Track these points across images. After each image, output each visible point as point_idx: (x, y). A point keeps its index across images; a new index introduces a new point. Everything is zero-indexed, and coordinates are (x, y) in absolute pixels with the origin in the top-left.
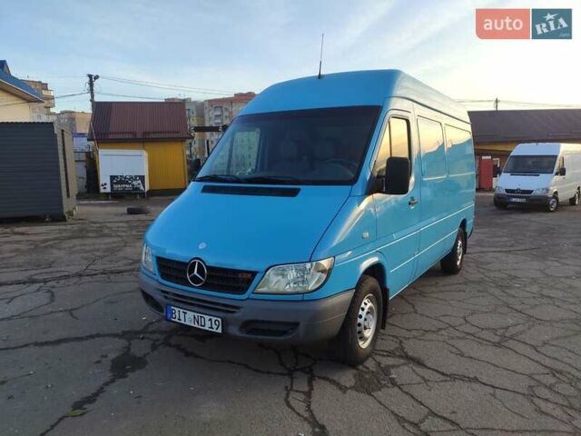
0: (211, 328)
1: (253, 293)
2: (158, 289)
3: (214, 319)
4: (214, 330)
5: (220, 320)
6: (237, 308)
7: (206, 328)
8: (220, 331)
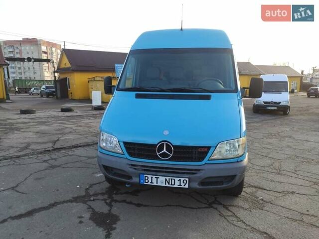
0: (180, 185)
1: (208, 160)
2: (129, 164)
3: (182, 179)
4: (183, 187)
5: (187, 179)
6: (199, 170)
7: (176, 186)
8: (187, 186)
